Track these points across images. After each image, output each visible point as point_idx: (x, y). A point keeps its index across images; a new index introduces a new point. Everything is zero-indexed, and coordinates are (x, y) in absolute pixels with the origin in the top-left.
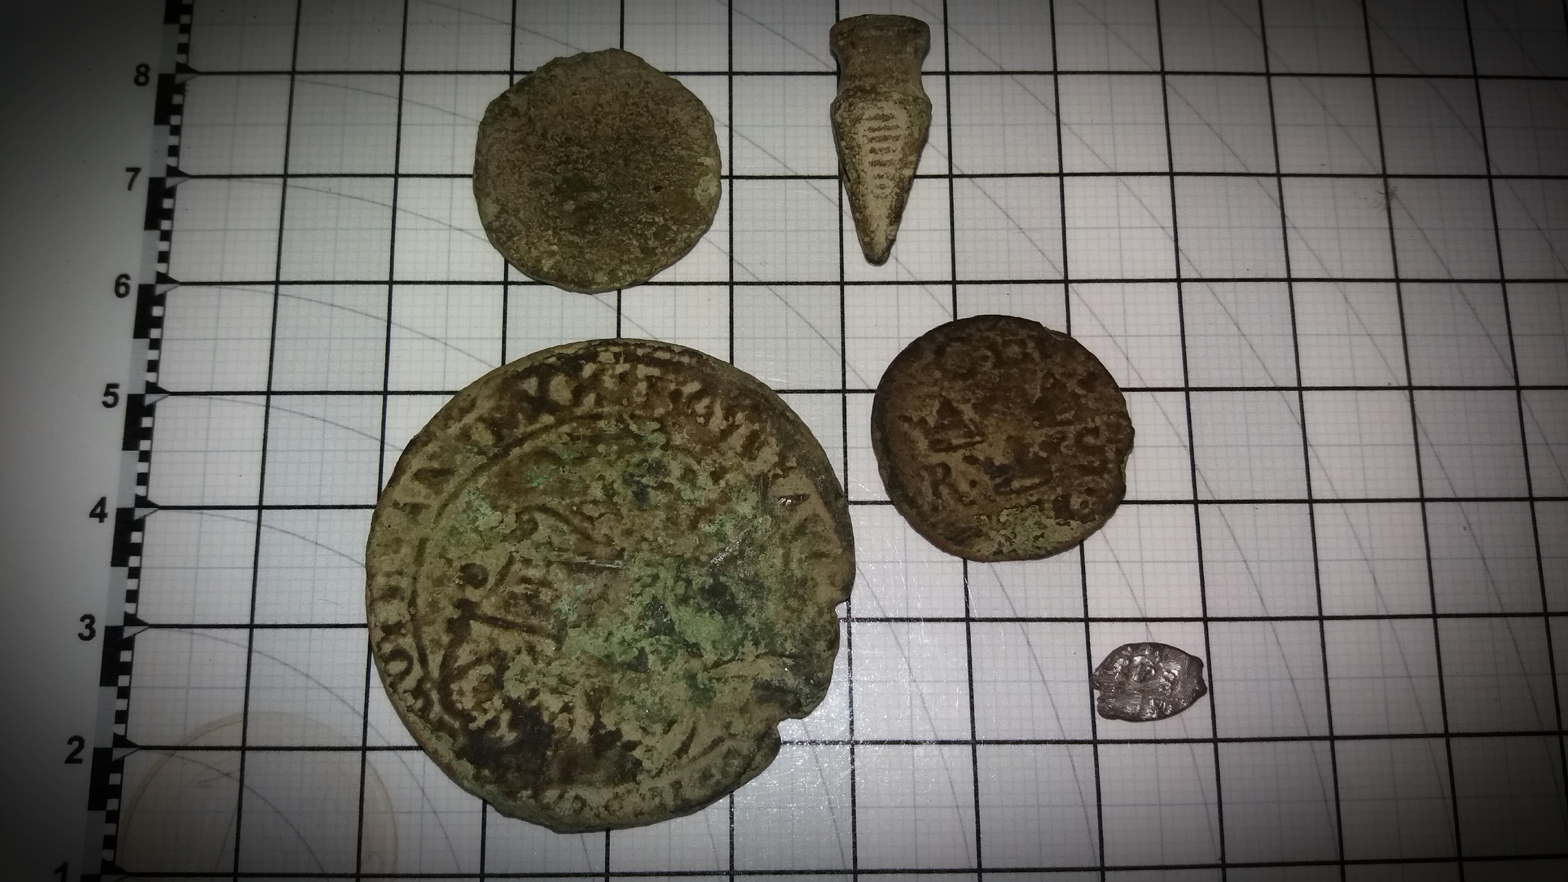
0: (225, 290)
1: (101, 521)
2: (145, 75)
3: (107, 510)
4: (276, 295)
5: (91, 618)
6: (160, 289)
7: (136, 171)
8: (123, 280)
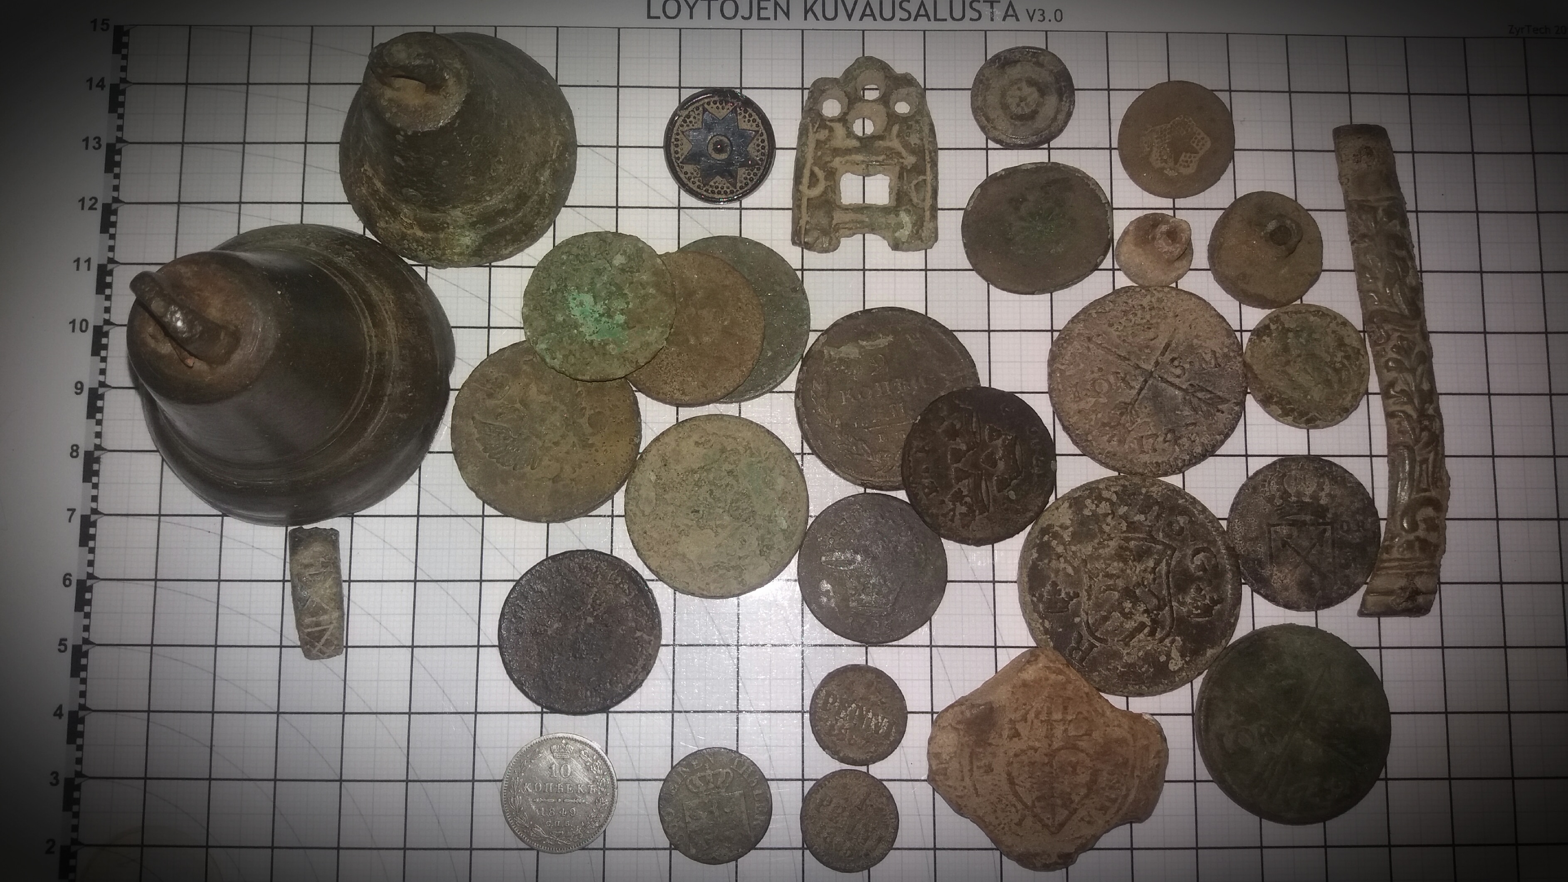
0: (127, 583)
2: (76, 451)
3: (63, 712)
4: (156, 587)
5: (57, 774)
6: (89, 583)
7: (73, 510)
8: (68, 577)
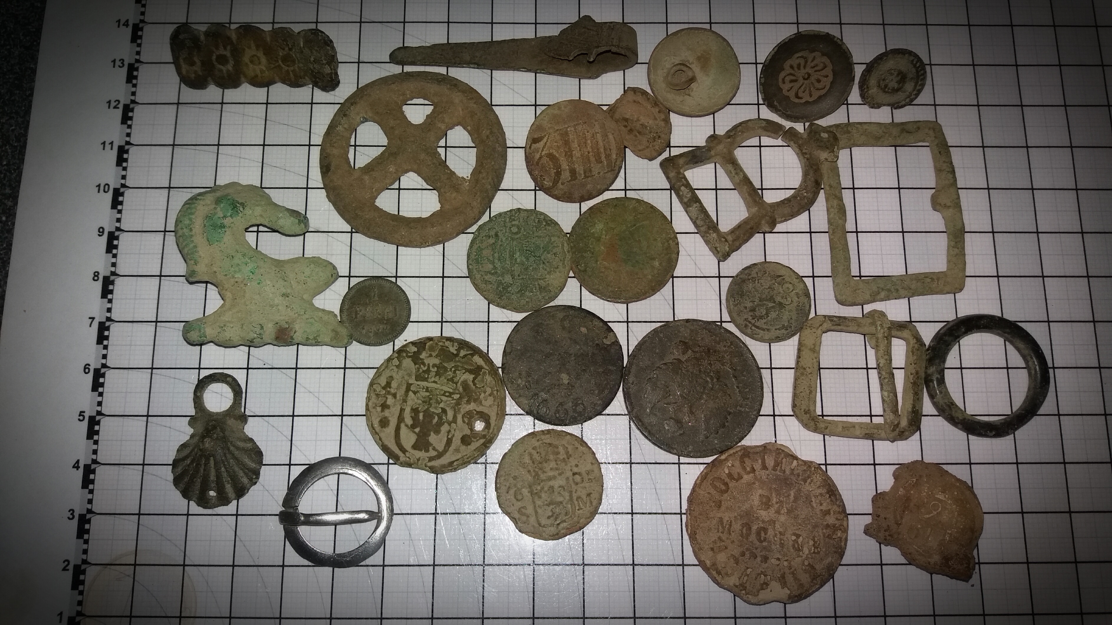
1: (77, 470)
